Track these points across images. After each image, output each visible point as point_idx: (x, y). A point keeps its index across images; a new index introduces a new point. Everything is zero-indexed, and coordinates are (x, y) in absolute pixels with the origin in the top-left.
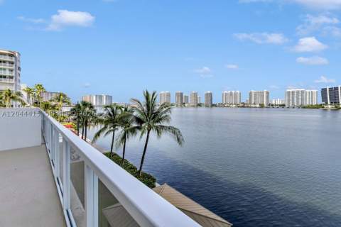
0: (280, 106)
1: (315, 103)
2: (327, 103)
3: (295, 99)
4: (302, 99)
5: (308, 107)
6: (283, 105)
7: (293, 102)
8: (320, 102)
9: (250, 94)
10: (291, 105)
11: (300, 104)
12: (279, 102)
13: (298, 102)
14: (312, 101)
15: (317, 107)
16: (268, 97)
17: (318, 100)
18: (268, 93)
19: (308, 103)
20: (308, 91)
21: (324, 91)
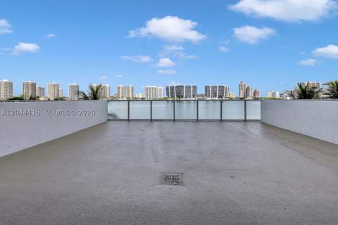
2: (169, 97)
7: (150, 96)
9: (119, 88)
12: (140, 96)
13: (153, 95)
14: (161, 95)
16: (132, 92)
17: (164, 95)
18: (132, 88)
19: (158, 97)
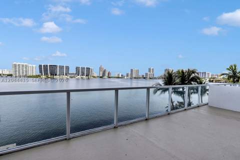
0: (8, 75)
1: (34, 74)
2: (42, 74)
3: (21, 71)
4: (26, 72)
5: (31, 77)
6: (11, 75)
7: (19, 73)
8: (38, 73)
10: (17, 75)
11: (25, 74)
12: (6, 72)
13: (23, 73)
14: (33, 73)
15: (37, 76)
17: (36, 72)
19: (30, 74)
20: (30, 65)
21: (40, 66)
